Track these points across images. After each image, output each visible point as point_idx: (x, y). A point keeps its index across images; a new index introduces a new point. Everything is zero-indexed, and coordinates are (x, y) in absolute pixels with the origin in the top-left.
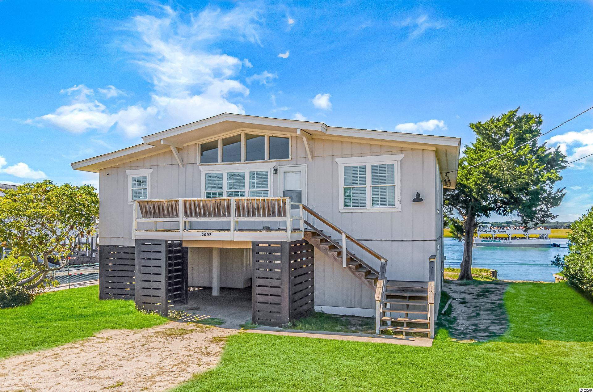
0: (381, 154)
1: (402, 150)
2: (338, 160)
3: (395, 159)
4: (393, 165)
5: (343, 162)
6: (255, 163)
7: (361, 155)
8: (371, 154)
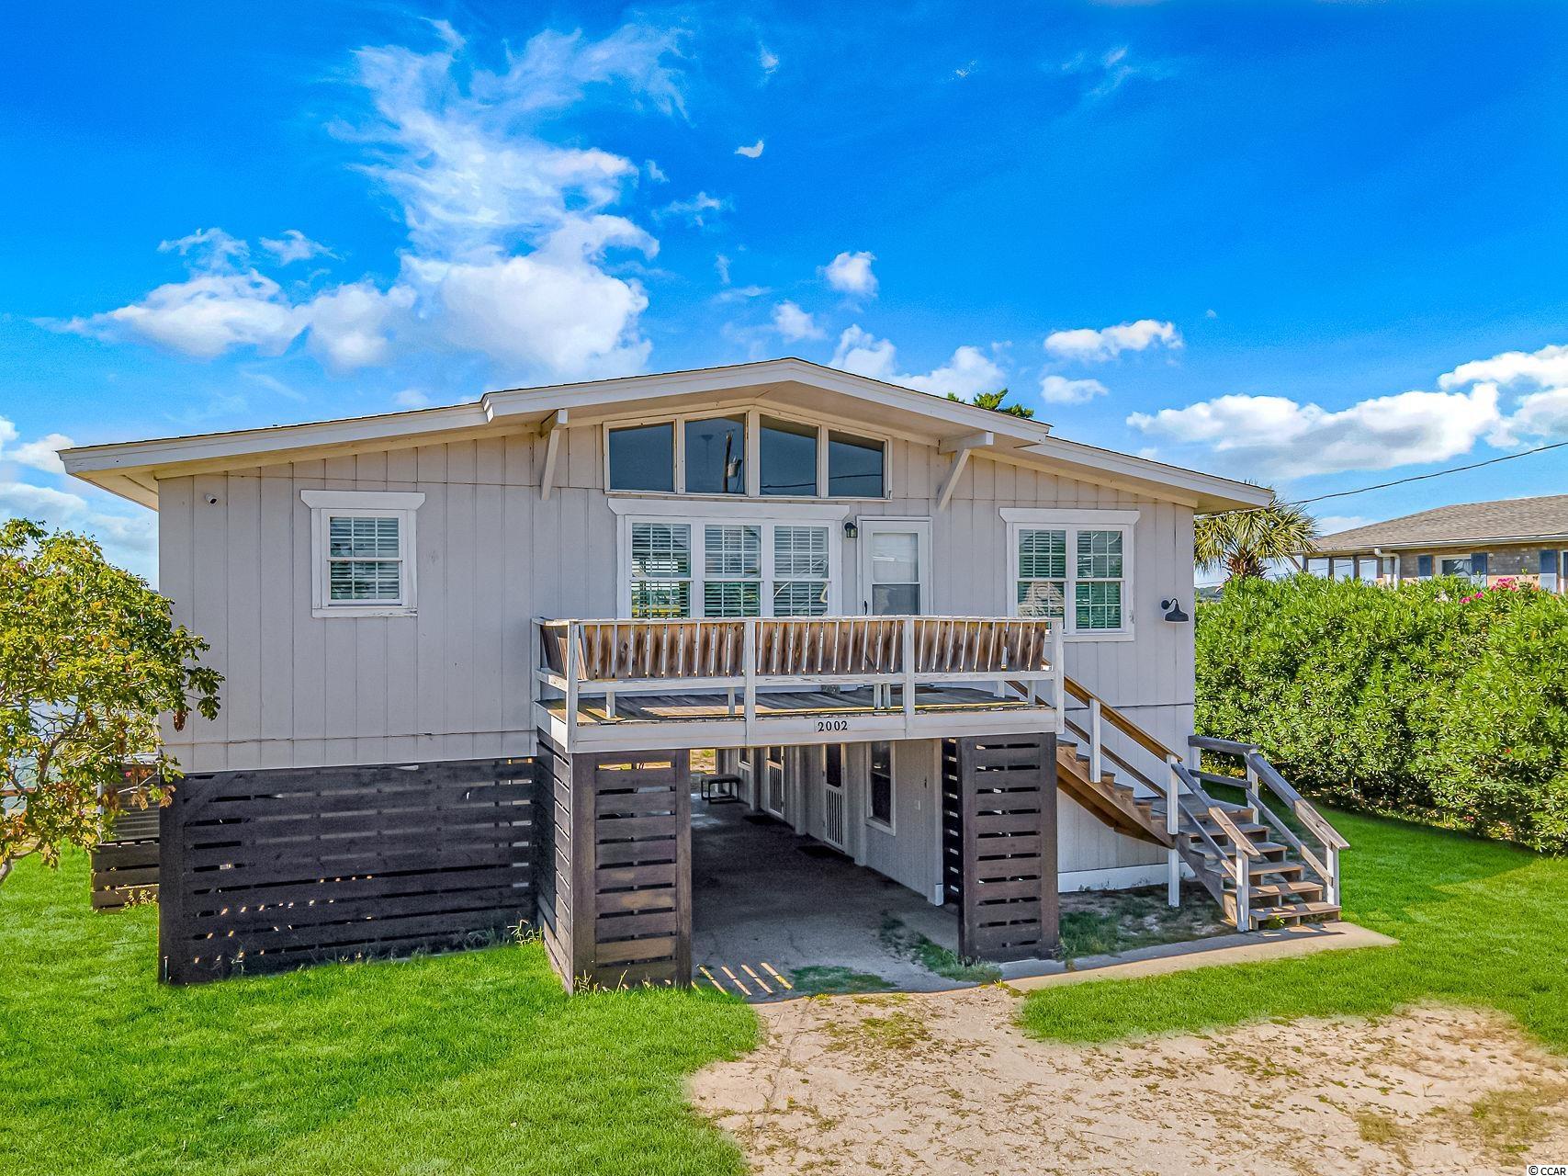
0: (1096, 505)
2: (1005, 513)
3: (1125, 521)
4: (1119, 535)
5: (1018, 519)
6: (790, 502)
7: (1056, 504)
8: (1077, 505)
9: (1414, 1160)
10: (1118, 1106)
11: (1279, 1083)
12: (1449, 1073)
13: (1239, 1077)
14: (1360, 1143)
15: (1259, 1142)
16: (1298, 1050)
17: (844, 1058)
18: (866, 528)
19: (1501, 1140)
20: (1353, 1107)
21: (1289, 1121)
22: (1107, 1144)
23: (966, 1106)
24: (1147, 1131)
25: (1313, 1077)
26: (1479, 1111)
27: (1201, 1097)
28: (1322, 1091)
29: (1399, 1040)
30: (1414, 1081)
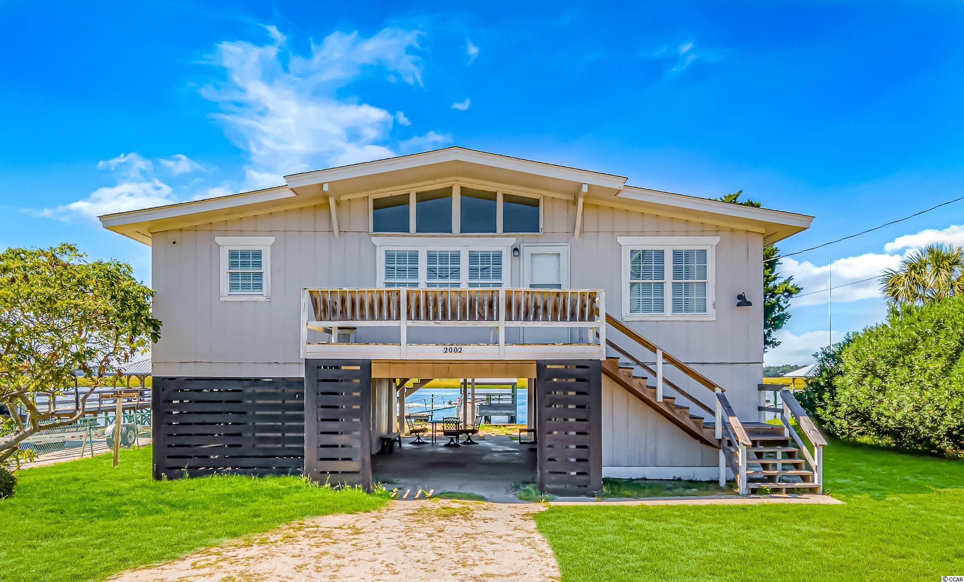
0: (687, 233)
1: (717, 230)
2: (621, 240)
3: (708, 243)
4: (704, 252)
5: (630, 243)
6: (479, 236)
7: (657, 233)
8: (673, 233)
18: (526, 251)
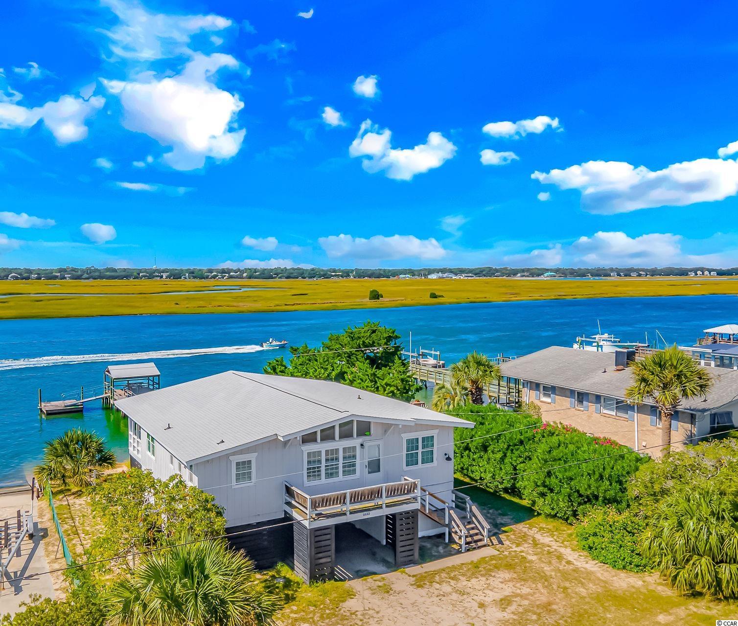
0: (427, 430)
2: (402, 435)
4: (433, 436)
5: (405, 436)
6: (346, 440)
7: (416, 431)
8: (422, 430)
9: (486, 611)
10: (434, 604)
11: (465, 596)
12: (499, 591)
13: (458, 595)
14: (478, 608)
15: (459, 610)
16: (470, 588)
17: (376, 596)
18: (366, 445)
19: (503, 606)
20: (478, 600)
21: (465, 605)
22: (432, 612)
23: (404, 606)
24: (439, 609)
25: (472, 595)
26: (501, 600)
27: (450, 601)
28: (473, 598)
29: (491, 583)
30: (491, 593)
